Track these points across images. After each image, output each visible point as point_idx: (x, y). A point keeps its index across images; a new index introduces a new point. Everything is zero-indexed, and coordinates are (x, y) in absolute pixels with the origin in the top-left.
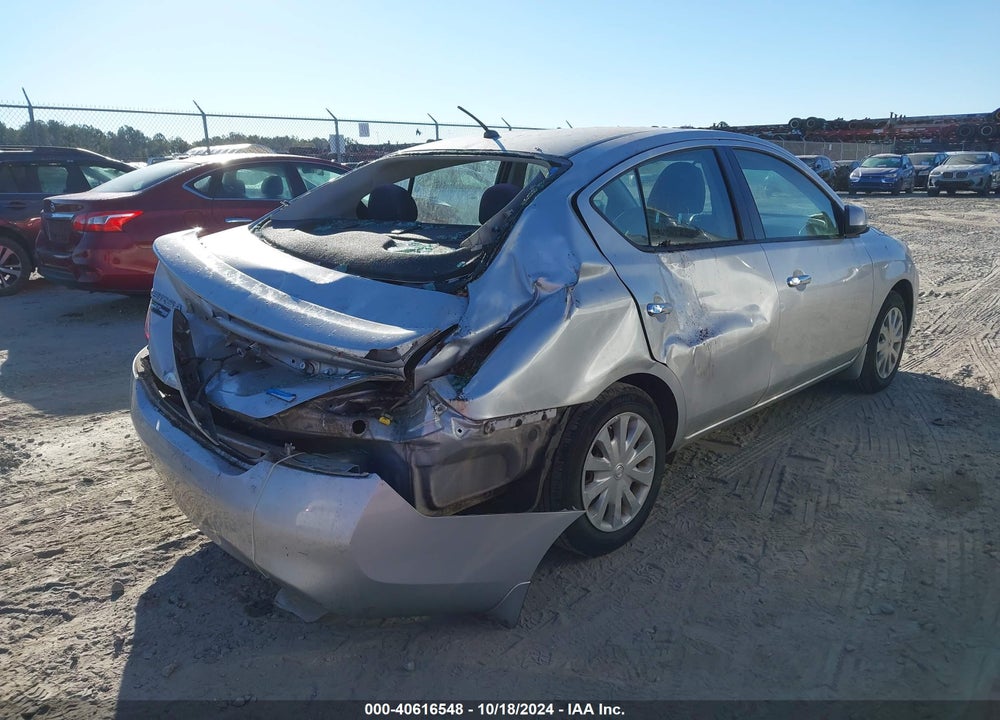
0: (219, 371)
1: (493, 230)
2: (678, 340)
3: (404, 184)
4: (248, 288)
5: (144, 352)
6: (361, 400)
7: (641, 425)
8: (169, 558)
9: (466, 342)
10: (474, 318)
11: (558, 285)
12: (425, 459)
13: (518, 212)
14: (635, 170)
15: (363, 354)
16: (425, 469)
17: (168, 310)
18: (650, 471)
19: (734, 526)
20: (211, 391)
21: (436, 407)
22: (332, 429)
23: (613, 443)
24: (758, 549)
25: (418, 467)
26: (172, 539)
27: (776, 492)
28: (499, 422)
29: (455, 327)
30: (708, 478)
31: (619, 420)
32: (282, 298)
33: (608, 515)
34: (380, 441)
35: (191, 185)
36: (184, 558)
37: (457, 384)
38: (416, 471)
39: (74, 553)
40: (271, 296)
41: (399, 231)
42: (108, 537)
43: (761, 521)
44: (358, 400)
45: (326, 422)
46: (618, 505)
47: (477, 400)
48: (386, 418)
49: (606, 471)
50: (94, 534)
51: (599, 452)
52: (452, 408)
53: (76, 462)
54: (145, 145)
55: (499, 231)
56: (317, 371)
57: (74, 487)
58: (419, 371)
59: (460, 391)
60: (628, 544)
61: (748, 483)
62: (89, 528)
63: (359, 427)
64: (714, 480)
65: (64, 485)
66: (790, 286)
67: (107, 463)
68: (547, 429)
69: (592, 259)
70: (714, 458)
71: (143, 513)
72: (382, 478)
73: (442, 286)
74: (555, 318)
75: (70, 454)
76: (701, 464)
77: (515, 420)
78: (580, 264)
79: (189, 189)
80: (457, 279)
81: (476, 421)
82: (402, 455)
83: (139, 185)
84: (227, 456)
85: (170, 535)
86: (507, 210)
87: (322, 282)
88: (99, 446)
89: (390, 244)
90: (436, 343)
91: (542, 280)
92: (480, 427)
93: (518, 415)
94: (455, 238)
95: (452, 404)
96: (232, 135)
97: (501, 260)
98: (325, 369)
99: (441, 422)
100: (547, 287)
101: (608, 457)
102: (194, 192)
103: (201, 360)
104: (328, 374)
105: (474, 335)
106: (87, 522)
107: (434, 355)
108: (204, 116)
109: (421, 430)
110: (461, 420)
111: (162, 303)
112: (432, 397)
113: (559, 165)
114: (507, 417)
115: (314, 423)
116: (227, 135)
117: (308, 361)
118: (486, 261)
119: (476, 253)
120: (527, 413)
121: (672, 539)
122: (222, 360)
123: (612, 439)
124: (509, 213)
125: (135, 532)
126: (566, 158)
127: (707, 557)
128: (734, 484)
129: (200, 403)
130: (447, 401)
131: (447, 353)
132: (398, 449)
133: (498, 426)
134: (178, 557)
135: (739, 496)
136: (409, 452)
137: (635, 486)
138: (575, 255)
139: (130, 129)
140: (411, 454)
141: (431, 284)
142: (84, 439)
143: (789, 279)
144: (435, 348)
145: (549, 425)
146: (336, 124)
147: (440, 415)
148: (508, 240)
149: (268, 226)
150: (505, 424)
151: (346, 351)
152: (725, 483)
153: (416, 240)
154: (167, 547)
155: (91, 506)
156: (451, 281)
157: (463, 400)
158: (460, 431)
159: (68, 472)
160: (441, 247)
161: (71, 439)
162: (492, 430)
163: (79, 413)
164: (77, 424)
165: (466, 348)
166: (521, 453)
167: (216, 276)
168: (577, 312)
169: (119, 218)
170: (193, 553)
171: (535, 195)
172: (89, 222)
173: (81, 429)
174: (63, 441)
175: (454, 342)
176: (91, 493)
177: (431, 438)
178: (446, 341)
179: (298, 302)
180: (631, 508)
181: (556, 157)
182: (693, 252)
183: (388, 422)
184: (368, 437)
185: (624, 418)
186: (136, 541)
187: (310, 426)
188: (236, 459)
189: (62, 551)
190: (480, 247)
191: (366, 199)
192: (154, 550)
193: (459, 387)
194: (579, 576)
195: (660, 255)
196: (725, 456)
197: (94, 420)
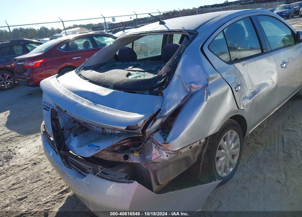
0: (69, 134)
1: (170, 66)
2: (246, 98)
3: (129, 46)
4: (76, 101)
5: (43, 123)
6: (125, 144)
7: (235, 133)
8: (63, 197)
9: (165, 116)
10: (167, 106)
11: (200, 86)
12: (155, 168)
13: (179, 56)
14: (223, 31)
15: (124, 128)
16: (155, 172)
17: (49, 108)
18: (238, 150)
19: (271, 165)
20: (68, 144)
21: (157, 147)
22: (115, 159)
23: (225, 143)
24: (283, 176)
25: (151, 171)
26: (64, 188)
27: (283, 148)
28: (183, 150)
29: (160, 110)
30: (255, 143)
31: (227, 134)
32: (90, 104)
33: (225, 170)
34: (135, 163)
35: (60, 48)
36: (69, 197)
37: (164, 135)
38: (151, 173)
39: (30, 198)
40: (85, 103)
41: (131, 67)
42: (42, 189)
43: (281, 162)
44: (124, 145)
45: (113, 156)
46: (228, 165)
47: (173, 142)
48: (137, 153)
49: (223, 154)
50: (37, 188)
51: (220, 148)
52: (163, 147)
53: (31, 155)
54: (49, 32)
55: (172, 66)
56: (107, 132)
57: (30, 166)
58: (147, 131)
59: (165, 139)
60: (232, 178)
61: (271, 144)
62: (35, 185)
63: (126, 157)
64: (257, 143)
65: (27, 166)
66: (282, 67)
67: (41, 155)
68: (201, 146)
69: (212, 73)
70: (255, 134)
71: (53, 177)
72: (139, 182)
73: (152, 93)
74: (201, 102)
75: (29, 152)
76: (251, 137)
77: (189, 147)
78: (208, 76)
79: (59, 50)
80: (157, 89)
81: (174, 151)
82: (145, 167)
83: (44, 50)
84: (77, 169)
85: (63, 186)
86: (174, 57)
87: (105, 95)
88: (38, 147)
89: (129, 75)
90: (153, 118)
91: (193, 85)
92: (175, 153)
93: (190, 145)
94: (154, 69)
95: (163, 145)
96: (74, 25)
97: (175, 78)
98: (110, 131)
99: (160, 153)
100: (195, 87)
101: (224, 150)
102: (61, 50)
103: (63, 129)
104: (111, 133)
105: (168, 112)
106: (35, 182)
107: (153, 124)
108: (63, 22)
109: (151, 158)
110: (168, 151)
111: (47, 105)
112: (154, 143)
113: (193, 34)
114: (186, 147)
115: (108, 156)
116: (73, 26)
117: (103, 129)
118: (168, 80)
119: (164, 77)
120: (194, 143)
121: (248, 174)
122: (70, 130)
123: (224, 142)
124: (176, 58)
125: (51, 186)
126: (195, 30)
127: (264, 182)
128: (265, 144)
129: (64, 151)
130: (161, 144)
131: (158, 122)
132: (143, 165)
133: (183, 151)
134: (66, 197)
135: (269, 150)
136: (147, 166)
137: (233, 156)
138: (205, 72)
139: (44, 27)
140: (148, 167)
141: (148, 92)
142: (34, 145)
143: (281, 65)
144: (152, 121)
145: (202, 145)
146: (105, 19)
147: (158, 151)
148: (177, 70)
149: (82, 70)
150: (185, 150)
151: (117, 127)
152: (262, 144)
153: (139, 71)
154: (62, 193)
155: (36, 175)
156: (155, 90)
157: (167, 143)
158: (167, 156)
159: (28, 160)
160: (149, 74)
161: (30, 145)
162: (181, 153)
163: (32, 134)
164: (31, 139)
165: (165, 118)
166: (192, 157)
167: (64, 96)
168: (209, 97)
169: (38, 62)
170: (72, 194)
171: (185, 48)
172: (29, 65)
173: (33, 140)
174: (27, 146)
175: (160, 117)
176: (36, 169)
177: (156, 160)
178: (157, 117)
179: (96, 105)
180: (232, 165)
181: (191, 30)
182: (246, 61)
183: (137, 155)
184: (130, 161)
185: (229, 133)
186: (52, 191)
187: (107, 157)
188: (80, 170)
189: (26, 197)
190: (166, 74)
191: (117, 53)
192: (58, 194)
193: (165, 137)
194: (216, 195)
195: (235, 64)
196: (259, 132)
197: (37, 136)
